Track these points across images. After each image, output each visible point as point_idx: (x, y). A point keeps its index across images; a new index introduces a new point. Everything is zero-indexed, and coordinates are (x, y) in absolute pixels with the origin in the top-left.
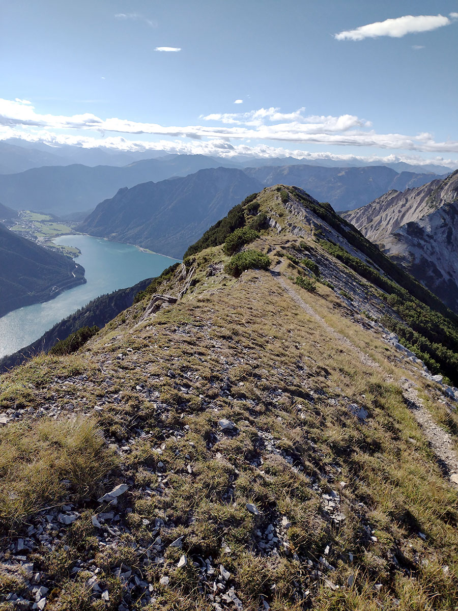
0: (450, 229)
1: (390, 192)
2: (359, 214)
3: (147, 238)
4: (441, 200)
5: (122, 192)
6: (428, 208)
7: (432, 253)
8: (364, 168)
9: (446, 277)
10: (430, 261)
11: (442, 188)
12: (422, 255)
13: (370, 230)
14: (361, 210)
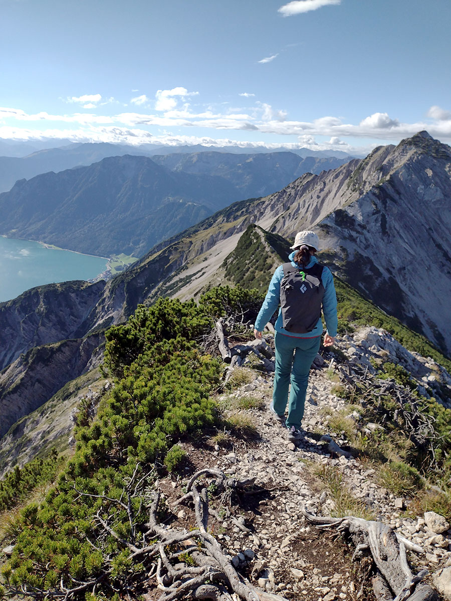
0: (383, 216)
1: (304, 176)
2: (274, 200)
3: (51, 233)
4: (365, 182)
5: (20, 184)
6: (351, 191)
7: (367, 247)
8: (270, 154)
9: (386, 275)
10: (366, 257)
11: (363, 169)
12: (355, 250)
13: (288, 218)
14: (275, 197)
